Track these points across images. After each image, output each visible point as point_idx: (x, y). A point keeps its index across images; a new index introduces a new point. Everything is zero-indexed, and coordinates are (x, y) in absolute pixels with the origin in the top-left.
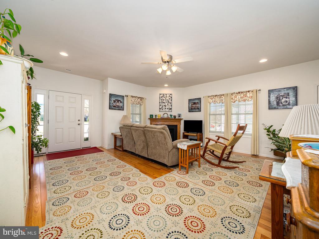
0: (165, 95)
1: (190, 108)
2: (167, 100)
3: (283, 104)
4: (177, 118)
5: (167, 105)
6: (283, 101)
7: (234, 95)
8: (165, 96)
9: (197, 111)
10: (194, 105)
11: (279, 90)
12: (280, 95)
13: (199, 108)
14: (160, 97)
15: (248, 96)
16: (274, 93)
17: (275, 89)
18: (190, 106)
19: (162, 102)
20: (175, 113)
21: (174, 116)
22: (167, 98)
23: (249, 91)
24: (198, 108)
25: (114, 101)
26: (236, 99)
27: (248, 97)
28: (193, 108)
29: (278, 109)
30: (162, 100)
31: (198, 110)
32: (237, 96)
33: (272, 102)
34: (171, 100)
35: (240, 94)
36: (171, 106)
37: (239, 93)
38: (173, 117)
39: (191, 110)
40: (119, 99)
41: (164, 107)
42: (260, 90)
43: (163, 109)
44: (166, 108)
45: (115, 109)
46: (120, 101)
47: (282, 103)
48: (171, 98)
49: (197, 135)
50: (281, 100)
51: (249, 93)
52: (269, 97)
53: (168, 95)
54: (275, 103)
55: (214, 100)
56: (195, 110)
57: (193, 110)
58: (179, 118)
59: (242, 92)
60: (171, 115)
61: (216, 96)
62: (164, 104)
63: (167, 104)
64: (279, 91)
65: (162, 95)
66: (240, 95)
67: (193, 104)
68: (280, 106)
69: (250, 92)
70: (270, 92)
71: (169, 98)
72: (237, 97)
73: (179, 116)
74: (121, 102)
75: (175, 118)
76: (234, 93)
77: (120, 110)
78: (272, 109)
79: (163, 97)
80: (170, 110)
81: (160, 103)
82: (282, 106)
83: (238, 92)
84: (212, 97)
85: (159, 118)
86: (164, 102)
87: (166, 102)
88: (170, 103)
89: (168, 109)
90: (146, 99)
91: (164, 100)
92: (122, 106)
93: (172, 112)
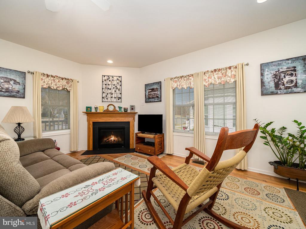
1: (147, 96)
2: (114, 85)
3: (286, 85)
4: (129, 111)
5: (113, 92)
6: (285, 80)
7: (207, 75)
8: (111, 79)
9: (156, 102)
10: (152, 93)
11: (279, 63)
12: (281, 70)
13: (159, 96)
14: (104, 81)
15: (230, 75)
16: (271, 68)
17: (272, 62)
18: (147, 94)
19: (105, 87)
20: (125, 104)
21: (125, 109)
22: (115, 83)
23: (230, 68)
24: (157, 97)
26: (210, 80)
27: (229, 77)
28: (151, 96)
29: (277, 94)
30: (106, 85)
31: (158, 99)
32: (212, 76)
33: (266, 84)
34: (121, 85)
35: (217, 72)
36: (121, 94)
37: (215, 70)
38: (123, 110)
39: (149, 99)
41: (109, 95)
42: (247, 65)
43: (107, 99)
44: (112, 97)
46: (15, 80)
47: (284, 85)
48: (121, 82)
49: (154, 137)
50: (282, 79)
51: (230, 71)
52: (262, 75)
53: (115, 78)
54: (272, 84)
55: (179, 84)
56: (153, 100)
57: (151, 100)
58: (132, 111)
59: (219, 70)
60: (120, 108)
61: (181, 77)
62: (109, 91)
63: (114, 90)
64: (279, 65)
65: (106, 78)
66: (217, 74)
67: (151, 90)
68: (281, 89)
69: (232, 69)
70: (263, 67)
71: (118, 81)
72: (213, 78)
73: (132, 109)
74: (17, 83)
75: (127, 111)
76: (208, 71)
77: (14, 96)
78: (267, 95)
79: (108, 81)
80: (118, 99)
81: (104, 90)
82: (285, 89)
83: (213, 70)
84: (176, 79)
85: (102, 111)
86: (110, 88)
87: (113, 87)
88: (119, 90)
89: (115, 98)
90: (78, 82)
91: (109, 85)
92: (21, 91)
93: (121, 102)
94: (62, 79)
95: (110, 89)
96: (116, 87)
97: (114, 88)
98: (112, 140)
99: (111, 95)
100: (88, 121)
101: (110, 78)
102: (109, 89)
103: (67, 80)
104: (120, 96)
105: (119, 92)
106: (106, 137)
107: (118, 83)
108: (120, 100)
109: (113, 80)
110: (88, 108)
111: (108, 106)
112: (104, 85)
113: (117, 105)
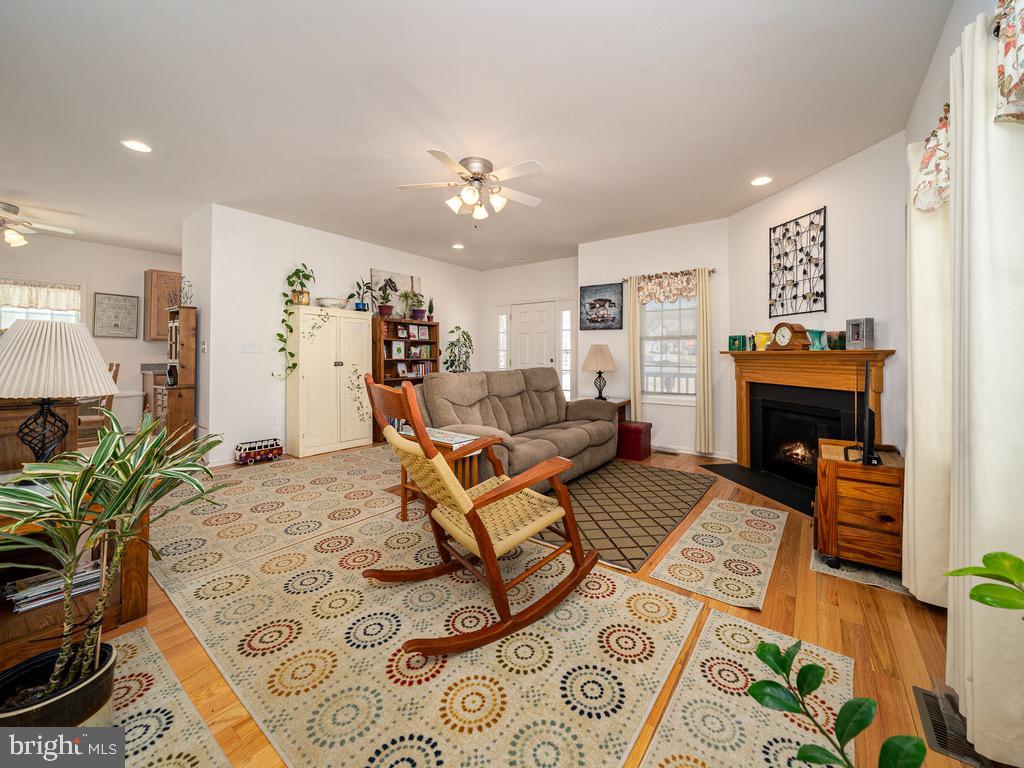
0: (791, 227)
2: (801, 250)
5: (800, 276)
14: (774, 245)
19: (778, 268)
21: (831, 336)
22: (804, 241)
25: (592, 304)
30: (779, 256)
34: (823, 244)
36: (823, 277)
40: (606, 296)
41: (788, 292)
43: (782, 305)
44: (795, 297)
45: (595, 329)
46: (610, 301)
53: (805, 223)
60: (817, 333)
62: (789, 276)
63: (800, 271)
65: (778, 234)
71: (813, 232)
73: (857, 337)
74: (612, 304)
77: (609, 328)
79: (785, 241)
80: (816, 301)
81: (774, 276)
85: (765, 349)
86: (789, 266)
87: (799, 259)
88: (817, 265)
89: (804, 297)
90: (713, 271)
91: (786, 254)
92: (618, 317)
93: (825, 310)
94: (676, 275)
95: (791, 269)
96: (808, 254)
97: (801, 261)
98: (797, 454)
99: (795, 289)
100: (739, 377)
101: (791, 230)
102: (785, 268)
103: (686, 274)
104: (819, 288)
105: (814, 272)
107: (814, 239)
108: (820, 306)
109: (798, 234)
110: (733, 340)
111: (775, 331)
112: (775, 261)
113: (810, 323)
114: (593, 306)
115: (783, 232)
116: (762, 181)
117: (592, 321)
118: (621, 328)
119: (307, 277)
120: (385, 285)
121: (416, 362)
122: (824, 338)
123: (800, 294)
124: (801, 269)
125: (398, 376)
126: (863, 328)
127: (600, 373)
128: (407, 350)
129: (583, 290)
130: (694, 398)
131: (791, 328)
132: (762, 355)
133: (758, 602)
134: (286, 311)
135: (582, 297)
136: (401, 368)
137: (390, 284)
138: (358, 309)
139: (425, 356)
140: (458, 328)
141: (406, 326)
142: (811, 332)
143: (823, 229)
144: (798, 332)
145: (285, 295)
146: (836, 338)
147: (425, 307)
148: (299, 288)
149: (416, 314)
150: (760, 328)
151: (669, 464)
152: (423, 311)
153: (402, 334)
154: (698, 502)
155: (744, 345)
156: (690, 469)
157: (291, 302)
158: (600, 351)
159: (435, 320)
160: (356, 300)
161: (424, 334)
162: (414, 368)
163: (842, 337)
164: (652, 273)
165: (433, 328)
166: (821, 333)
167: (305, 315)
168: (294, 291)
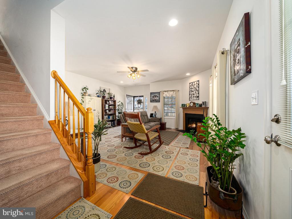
0: (193, 83)
2: (195, 88)
5: (195, 93)
14: (190, 86)
20: (201, 101)
22: (195, 86)
34: (199, 87)
36: (198, 93)
40: (156, 95)
43: (192, 98)
44: (194, 97)
45: (154, 102)
53: (195, 83)
58: (203, 106)
62: (193, 93)
74: (157, 97)
77: (157, 102)
79: (192, 86)
81: (190, 92)
89: (195, 97)
90: (179, 91)
91: (192, 88)
92: (159, 100)
93: (199, 99)
94: (171, 91)
96: (196, 89)
100: (183, 112)
102: (192, 91)
103: (173, 91)
104: (198, 95)
105: (197, 92)
106: (191, 125)
107: (197, 86)
108: (198, 99)
109: (194, 85)
110: (182, 105)
111: (190, 103)
112: (190, 90)
113: (196, 102)
114: (153, 97)
115: (192, 84)
116: (188, 74)
117: (153, 100)
118: (159, 102)
119: (87, 89)
120: (103, 91)
121: (111, 110)
122: (198, 105)
123: (195, 96)
124: (195, 91)
125: (107, 113)
126: (204, 103)
127: (155, 112)
128: (109, 107)
129: (151, 93)
130: (174, 117)
131: (193, 103)
132: (188, 108)
133: (188, 147)
134: (82, 97)
135: (151, 95)
136: (107, 111)
137: (104, 90)
138: (98, 97)
139: (113, 108)
140: (120, 101)
141: (109, 101)
142: (196, 103)
143: (199, 84)
144: (194, 104)
145: (82, 93)
146: (200, 105)
147: (113, 96)
148: (85, 92)
149: (111, 98)
150: (187, 102)
151: (170, 130)
152: (112, 97)
153: (108, 103)
154: (177, 136)
155: (185, 106)
156: (174, 131)
157: (84, 95)
158: (155, 107)
159: (115, 99)
160: (98, 95)
161: (112, 103)
162: (110, 111)
163: (201, 104)
164: (166, 90)
165: (115, 102)
166: (198, 104)
167: (87, 98)
168: (84, 92)
